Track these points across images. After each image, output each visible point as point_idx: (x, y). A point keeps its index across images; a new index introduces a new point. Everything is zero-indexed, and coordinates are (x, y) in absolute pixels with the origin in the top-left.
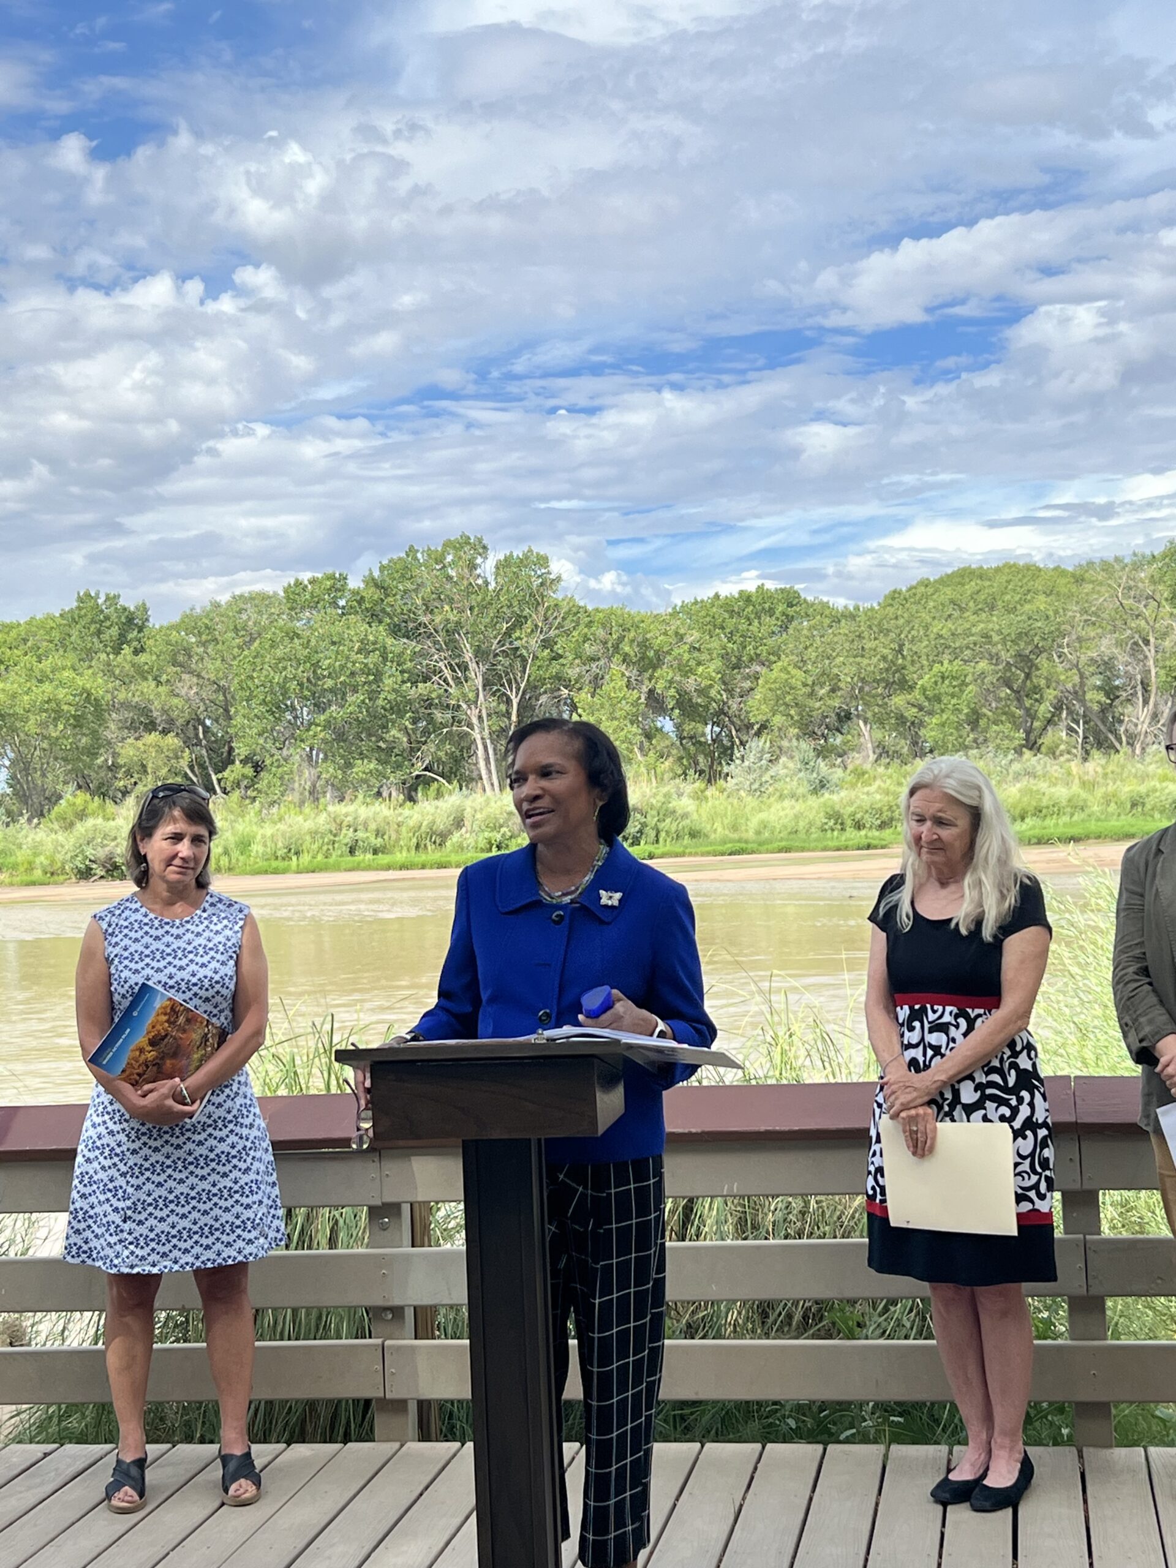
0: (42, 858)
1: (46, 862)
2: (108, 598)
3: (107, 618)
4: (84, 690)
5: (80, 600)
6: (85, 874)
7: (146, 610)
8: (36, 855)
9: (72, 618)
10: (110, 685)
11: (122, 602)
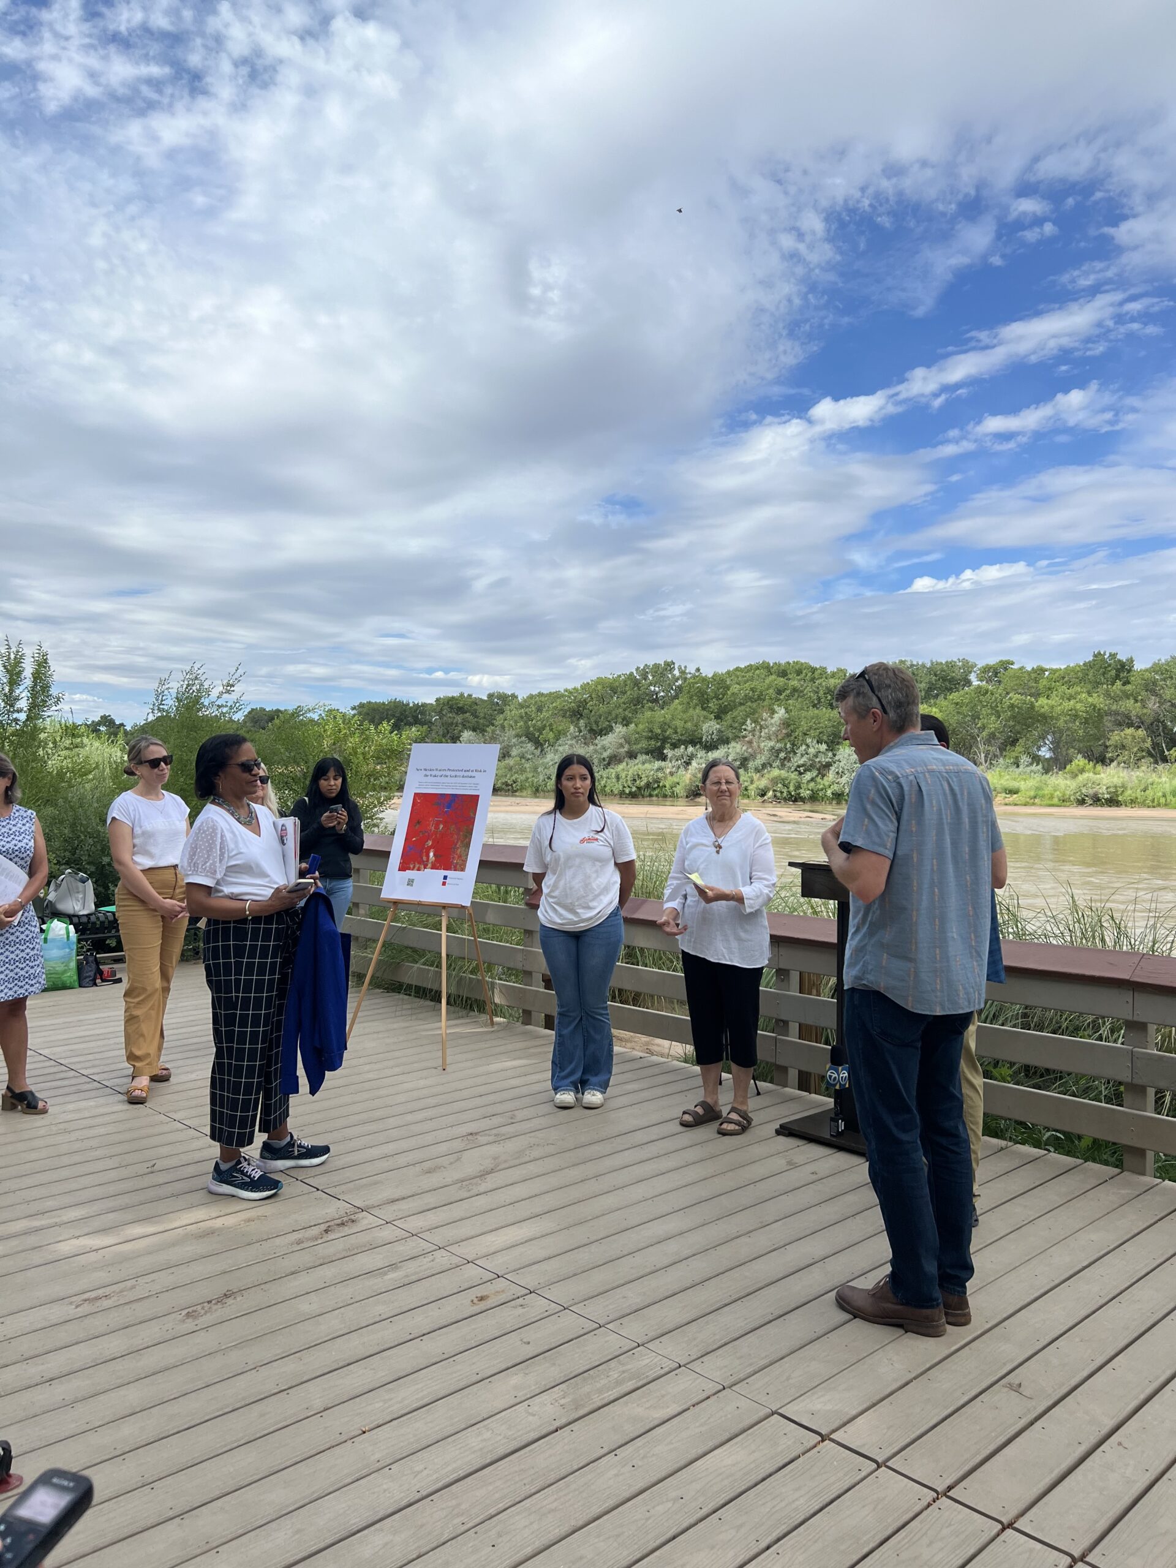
0: (1058, 793)
1: (1060, 795)
2: (1111, 655)
3: (1110, 665)
4: (1092, 705)
5: (1095, 656)
6: (1081, 802)
7: (1132, 661)
8: (1055, 791)
9: (1089, 666)
10: (1107, 702)
11: (1118, 657)
